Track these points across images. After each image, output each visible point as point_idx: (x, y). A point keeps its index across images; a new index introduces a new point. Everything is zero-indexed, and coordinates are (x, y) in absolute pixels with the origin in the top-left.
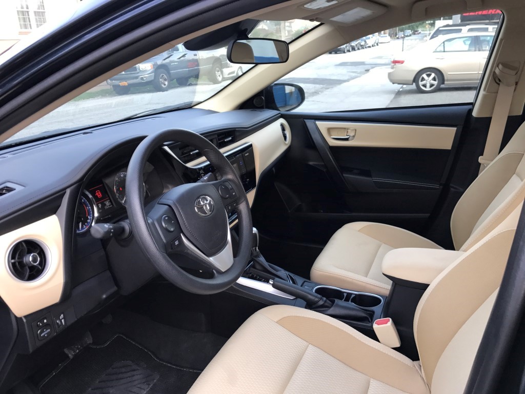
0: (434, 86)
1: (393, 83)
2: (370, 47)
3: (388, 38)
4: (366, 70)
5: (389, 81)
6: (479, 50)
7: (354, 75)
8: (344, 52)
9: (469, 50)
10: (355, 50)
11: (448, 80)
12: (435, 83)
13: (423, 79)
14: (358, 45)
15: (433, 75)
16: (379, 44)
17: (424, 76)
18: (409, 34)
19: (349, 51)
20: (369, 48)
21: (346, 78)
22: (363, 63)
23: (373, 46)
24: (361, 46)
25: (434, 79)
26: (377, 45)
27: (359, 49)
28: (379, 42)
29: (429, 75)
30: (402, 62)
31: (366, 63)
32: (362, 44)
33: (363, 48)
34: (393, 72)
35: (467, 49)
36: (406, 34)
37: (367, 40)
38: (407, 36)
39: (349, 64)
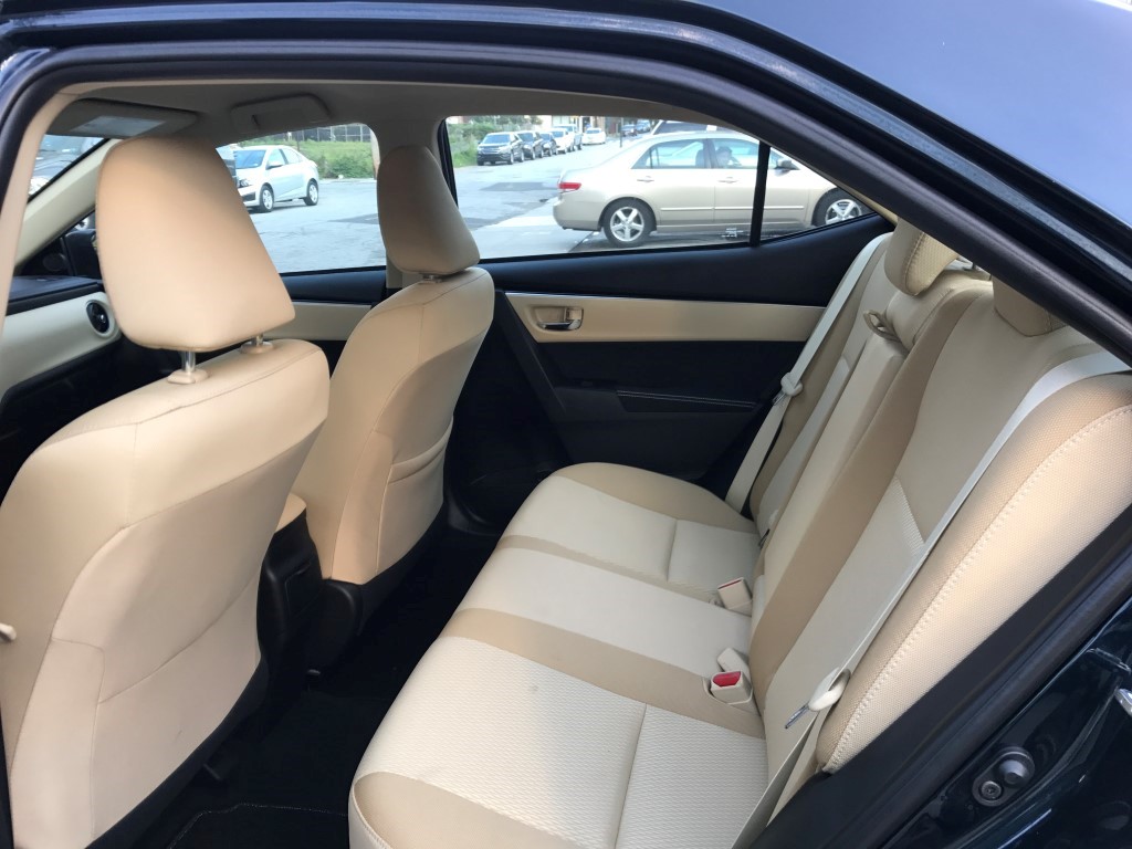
0: (639, 234)
1: (565, 228)
2: (563, 152)
3: (601, 136)
4: (541, 201)
5: (555, 223)
6: (713, 167)
7: (513, 209)
8: (509, 163)
9: (698, 166)
10: (532, 159)
11: (662, 222)
12: (640, 227)
13: (617, 220)
14: (538, 149)
15: (635, 212)
16: (582, 147)
17: (619, 213)
18: (645, 128)
19: (519, 160)
20: (562, 155)
21: (493, 216)
22: (537, 186)
23: (569, 151)
24: (545, 150)
25: (637, 220)
26: (579, 148)
27: (540, 156)
28: (584, 141)
29: (627, 213)
30: (576, 186)
31: (544, 185)
32: (546, 146)
33: (549, 155)
34: (561, 205)
35: (694, 163)
36: (639, 129)
37: (556, 139)
38: (642, 132)
39: (509, 187)
